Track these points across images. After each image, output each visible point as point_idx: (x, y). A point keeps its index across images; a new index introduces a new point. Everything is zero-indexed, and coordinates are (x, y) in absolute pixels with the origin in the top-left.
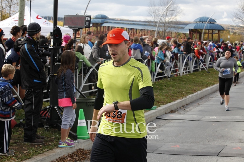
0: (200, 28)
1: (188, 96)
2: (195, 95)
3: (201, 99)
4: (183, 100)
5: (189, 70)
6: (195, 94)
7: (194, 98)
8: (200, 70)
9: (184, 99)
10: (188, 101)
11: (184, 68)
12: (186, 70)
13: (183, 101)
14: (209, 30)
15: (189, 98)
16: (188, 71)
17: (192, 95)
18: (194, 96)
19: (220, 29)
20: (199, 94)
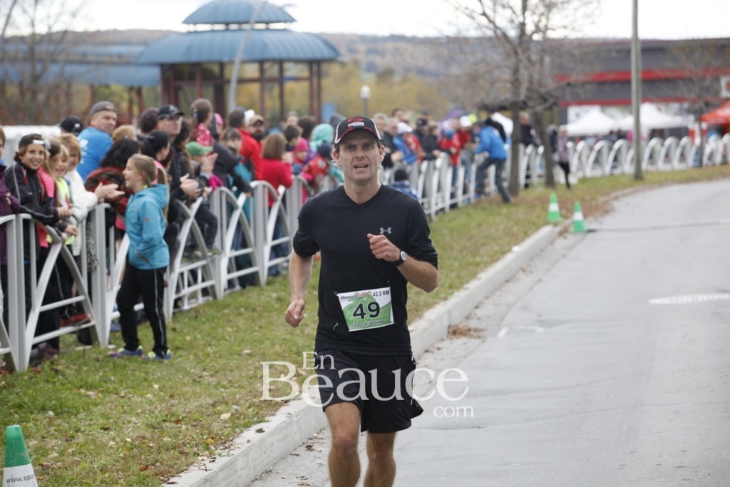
0: (216, 57)
1: (237, 440)
2: (279, 429)
3: (309, 448)
4: (213, 467)
5: (207, 284)
6: (275, 422)
7: (272, 445)
8: (264, 277)
9: (220, 461)
10: (242, 469)
11: (182, 274)
12: (189, 285)
13: (216, 473)
14: (261, 62)
15: (245, 454)
16: (200, 285)
17: (260, 431)
18: (274, 432)
19: (318, 55)
20: (295, 419)
